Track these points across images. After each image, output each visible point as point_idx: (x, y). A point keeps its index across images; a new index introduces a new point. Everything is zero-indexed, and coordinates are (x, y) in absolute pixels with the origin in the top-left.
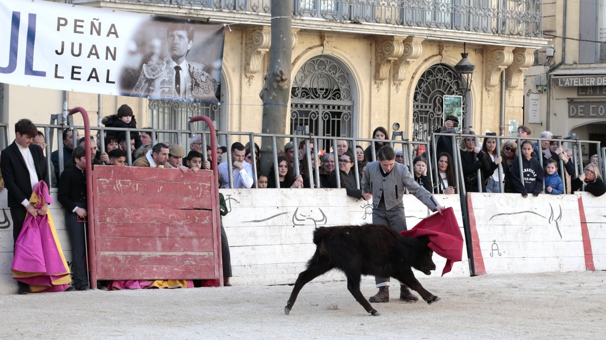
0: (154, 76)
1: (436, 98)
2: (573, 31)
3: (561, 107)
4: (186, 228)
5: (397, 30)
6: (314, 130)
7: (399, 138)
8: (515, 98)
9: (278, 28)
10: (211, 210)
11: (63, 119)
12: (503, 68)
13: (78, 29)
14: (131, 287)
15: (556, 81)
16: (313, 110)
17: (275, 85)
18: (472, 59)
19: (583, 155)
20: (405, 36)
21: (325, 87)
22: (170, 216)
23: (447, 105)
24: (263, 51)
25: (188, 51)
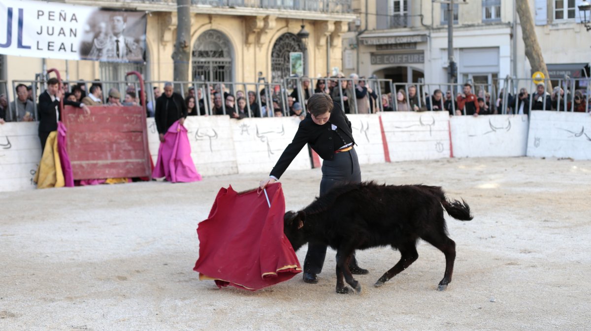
0: (102, 46)
1: (285, 56)
2: (372, 9)
3: (366, 58)
4: (126, 144)
5: (260, 12)
6: (207, 78)
7: (262, 82)
8: (336, 53)
9: (182, 13)
10: (142, 132)
11: (43, 76)
12: (328, 34)
13: (51, 18)
14: (93, 183)
15: (362, 42)
16: (207, 65)
17: (181, 50)
18: (308, 29)
19: (382, 88)
20: (264, 16)
21: (214, 49)
22: (116, 137)
23: (293, 59)
24: (173, 28)
25: (124, 30)
